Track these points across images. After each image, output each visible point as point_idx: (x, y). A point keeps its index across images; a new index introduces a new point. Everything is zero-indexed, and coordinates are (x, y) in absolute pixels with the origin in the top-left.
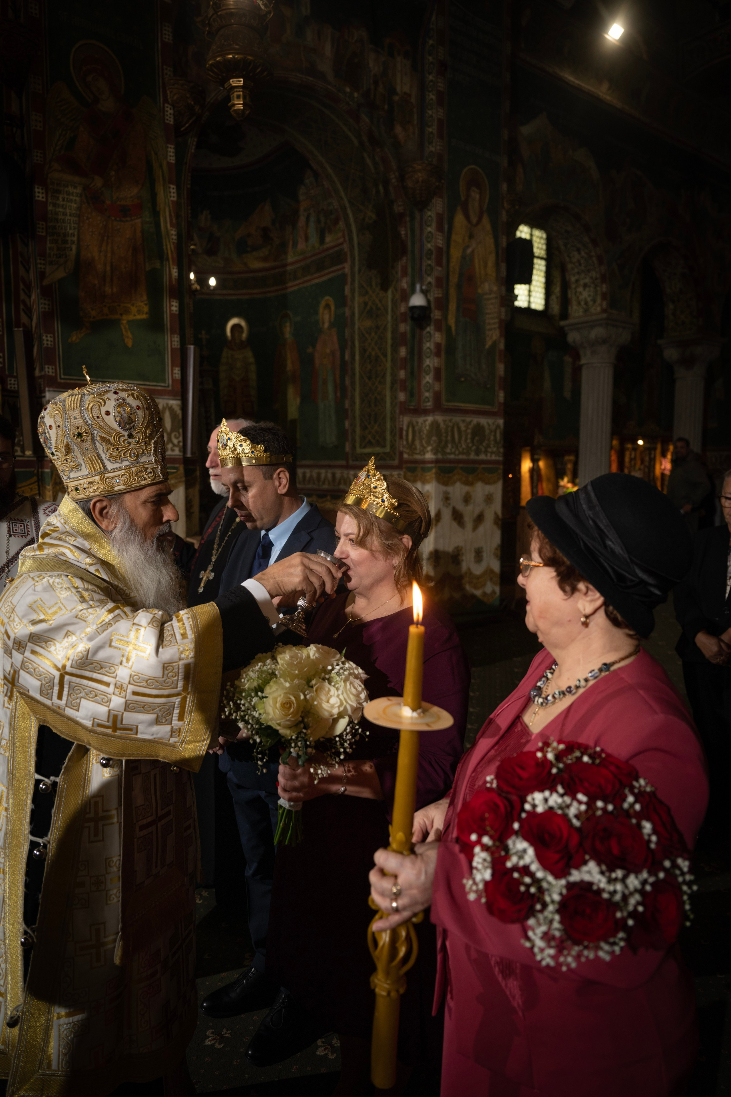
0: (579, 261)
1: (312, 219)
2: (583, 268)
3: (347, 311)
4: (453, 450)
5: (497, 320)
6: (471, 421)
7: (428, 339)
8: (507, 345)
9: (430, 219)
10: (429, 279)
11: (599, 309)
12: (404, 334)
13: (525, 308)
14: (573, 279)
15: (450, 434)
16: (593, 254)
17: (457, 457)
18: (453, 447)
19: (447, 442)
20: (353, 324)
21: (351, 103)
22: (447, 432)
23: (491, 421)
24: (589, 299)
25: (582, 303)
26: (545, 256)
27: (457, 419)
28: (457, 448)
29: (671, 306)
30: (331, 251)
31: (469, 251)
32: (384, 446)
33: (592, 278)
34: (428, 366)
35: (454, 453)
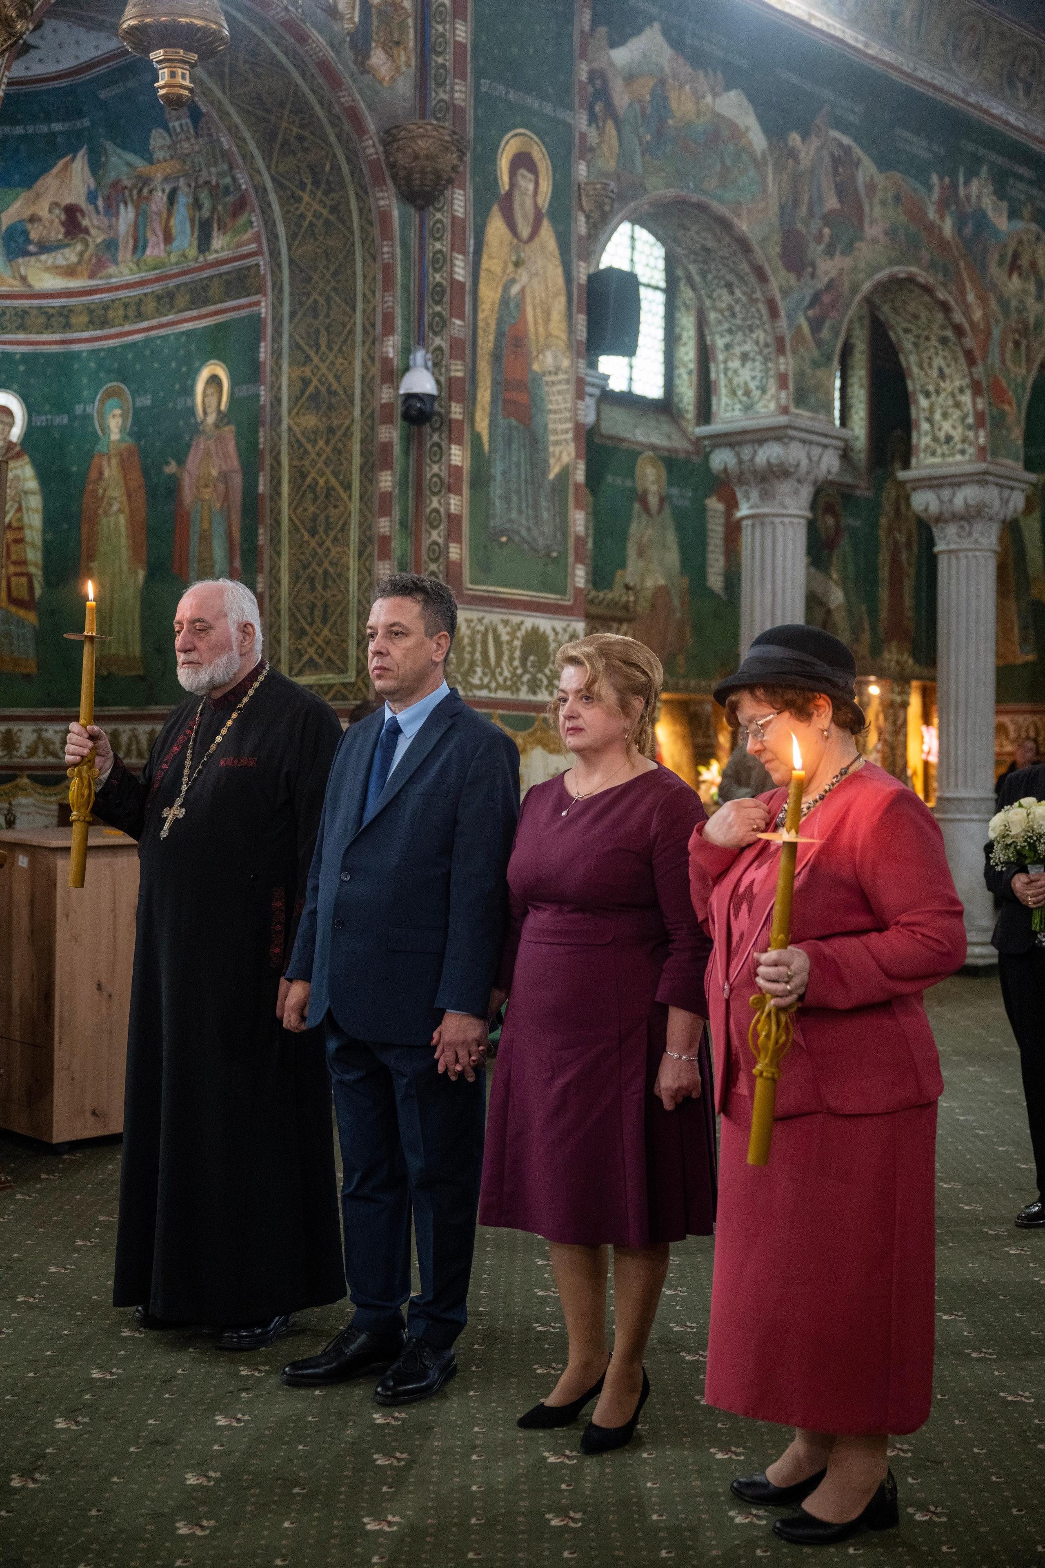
0: (730, 308)
1: (183, 200)
2: (739, 322)
3: (264, 395)
4: (486, 680)
5: (569, 425)
6: (522, 623)
7: (437, 459)
8: (589, 473)
9: (439, 225)
10: (438, 341)
11: (772, 406)
12: (387, 447)
13: (622, 393)
14: (720, 343)
15: (479, 647)
16: (758, 295)
17: (492, 695)
18: (485, 674)
19: (473, 664)
20: (277, 421)
21: (291, 8)
22: (473, 644)
23: (559, 625)
24: (752, 385)
25: (740, 393)
26: (663, 284)
27: (494, 617)
28: (493, 676)
29: (924, 403)
30: (225, 268)
31: (515, 290)
32: (343, 671)
33: (757, 342)
34: (436, 510)
35: (488, 687)
